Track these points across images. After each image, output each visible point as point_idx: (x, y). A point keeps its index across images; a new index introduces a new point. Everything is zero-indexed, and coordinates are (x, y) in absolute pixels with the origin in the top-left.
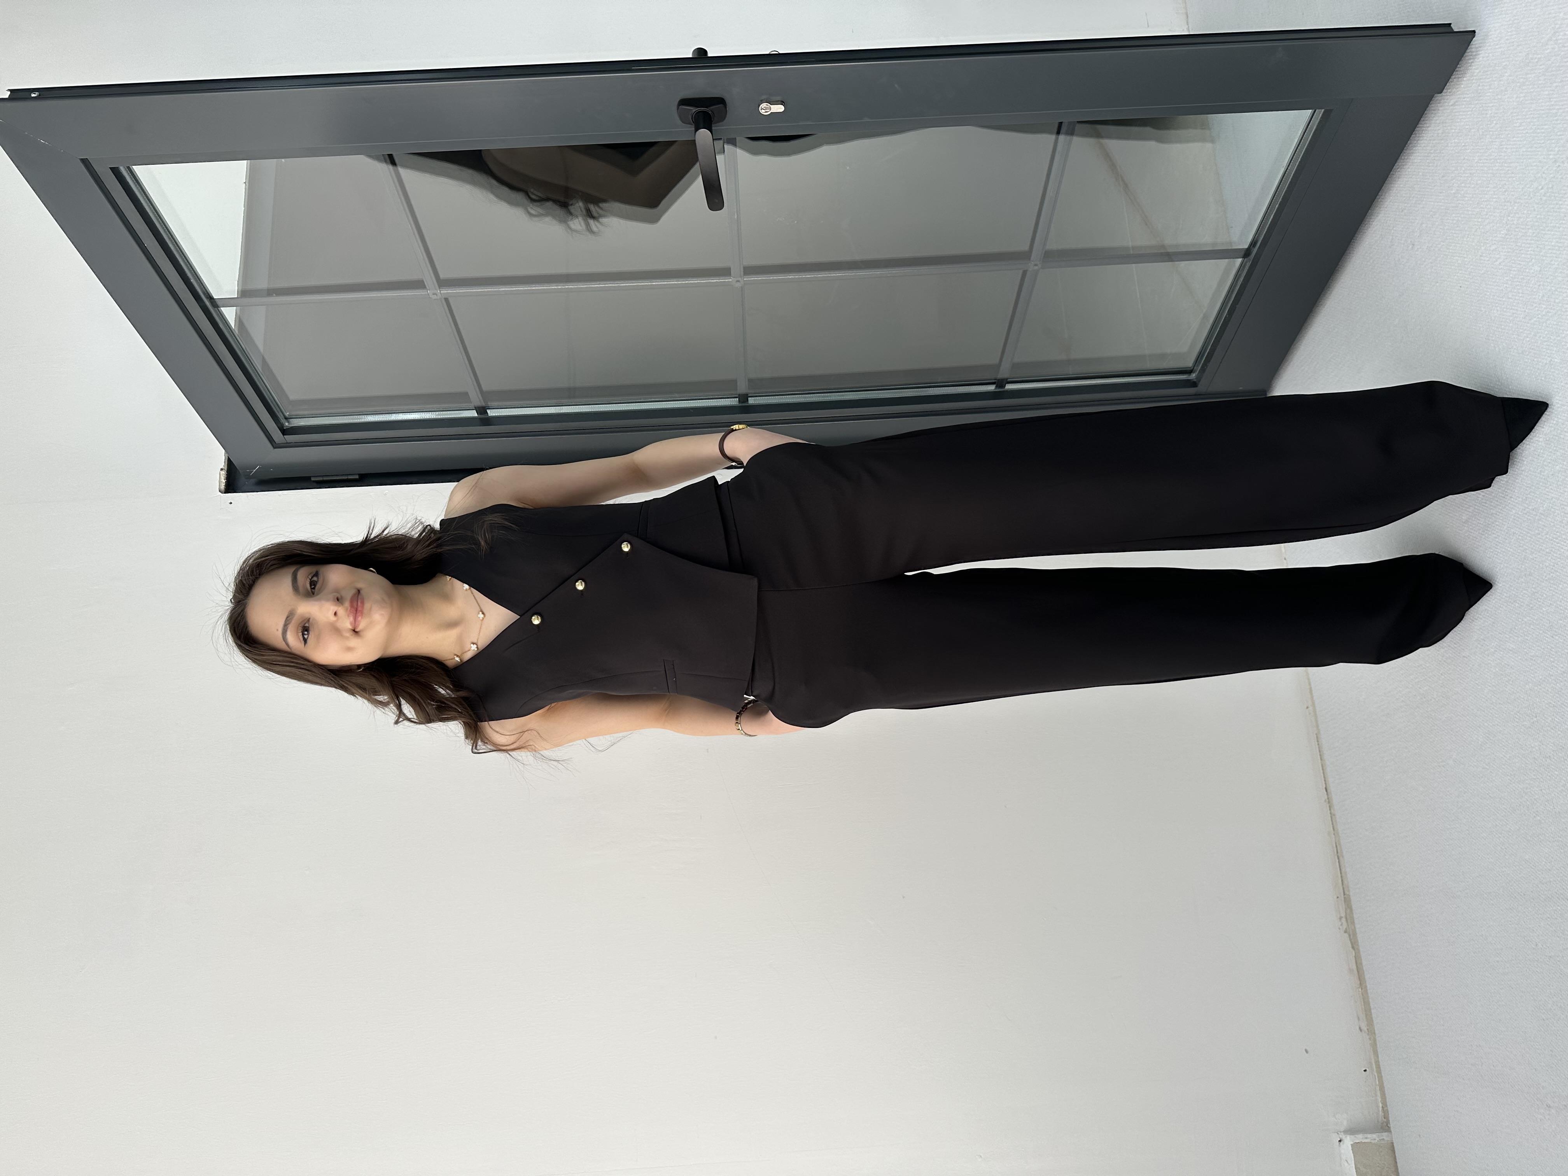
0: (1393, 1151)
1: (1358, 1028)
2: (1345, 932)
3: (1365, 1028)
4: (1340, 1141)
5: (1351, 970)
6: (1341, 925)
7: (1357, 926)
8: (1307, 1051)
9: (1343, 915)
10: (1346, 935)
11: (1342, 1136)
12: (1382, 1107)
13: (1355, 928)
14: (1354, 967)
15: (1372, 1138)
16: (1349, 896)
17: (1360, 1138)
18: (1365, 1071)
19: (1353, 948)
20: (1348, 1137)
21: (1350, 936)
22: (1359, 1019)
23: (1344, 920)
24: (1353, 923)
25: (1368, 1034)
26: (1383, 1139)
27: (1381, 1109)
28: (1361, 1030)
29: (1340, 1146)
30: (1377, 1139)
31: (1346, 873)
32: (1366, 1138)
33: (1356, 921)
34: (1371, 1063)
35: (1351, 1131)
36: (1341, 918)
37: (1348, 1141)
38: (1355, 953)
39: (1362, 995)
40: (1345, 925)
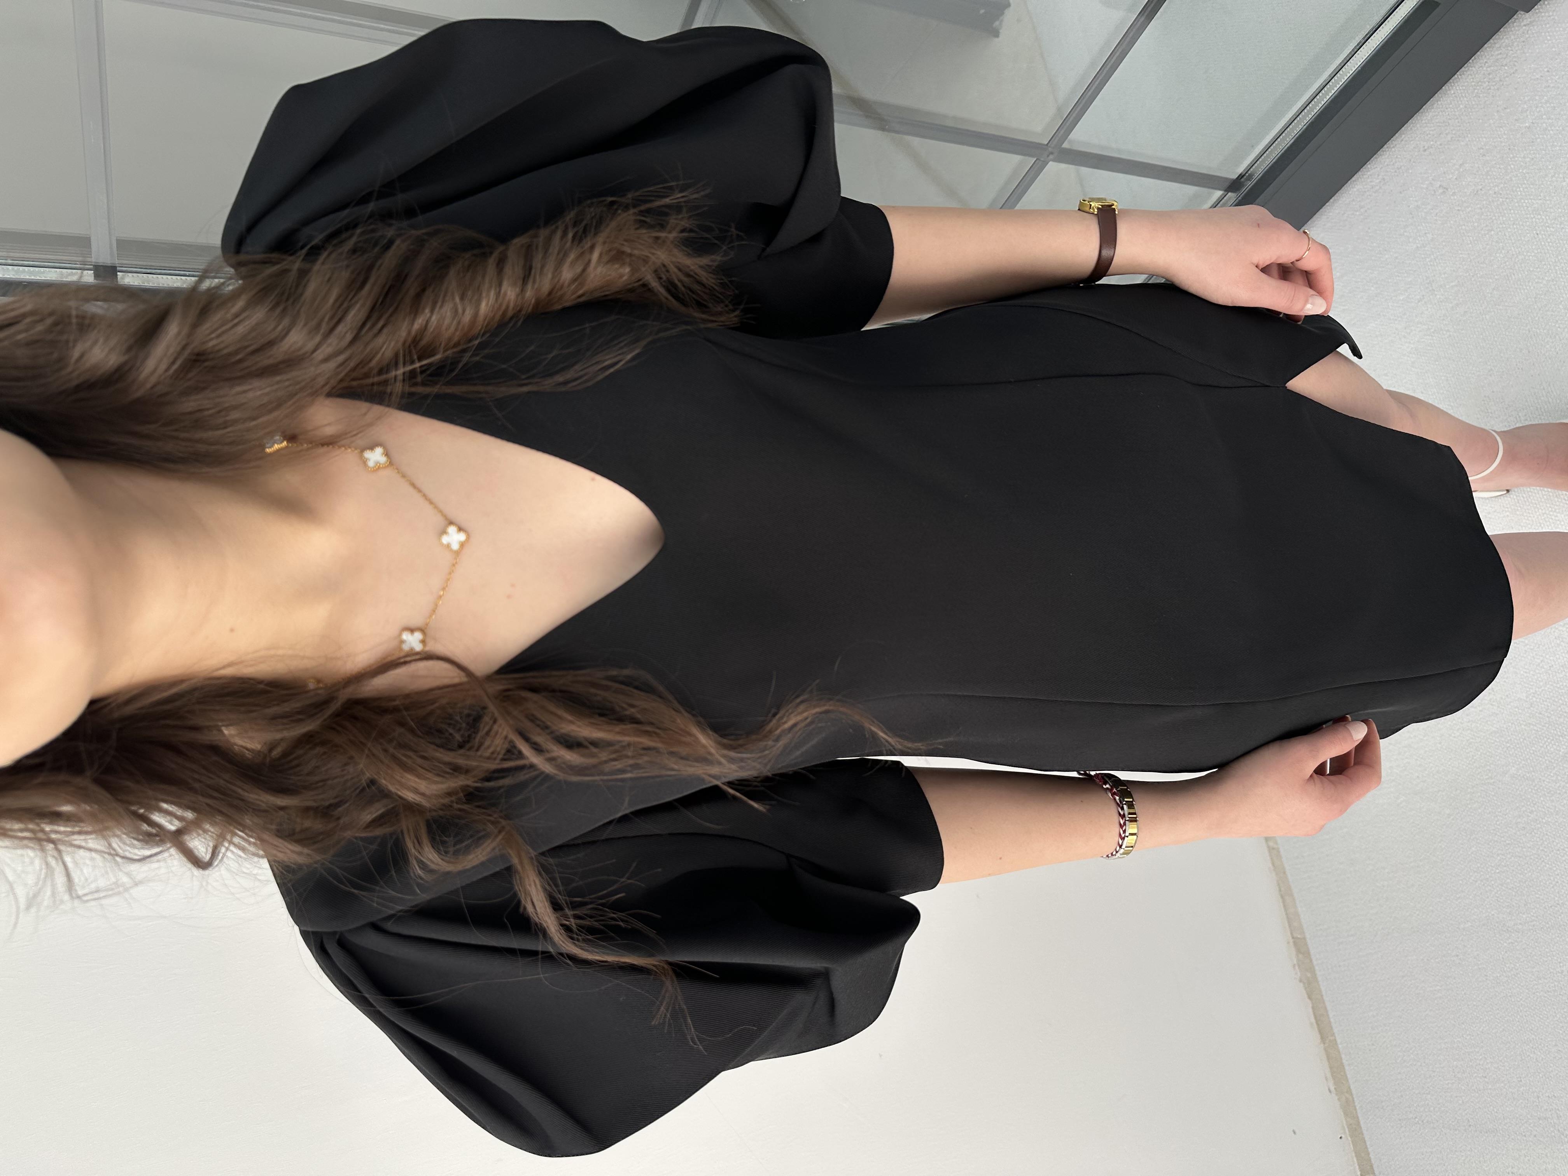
1: (1325, 1090)
3: (1332, 1088)
6: (1296, 974)
7: (1319, 972)
8: (1294, 1132)
9: (1295, 962)
10: (1302, 985)
13: (1315, 975)
14: (1313, 1020)
16: (1304, 938)
18: (1341, 1138)
19: (1310, 998)
21: (1305, 984)
22: (1327, 1079)
23: (1297, 967)
24: (1312, 970)
25: (1337, 1094)
28: (1330, 1091)
31: (1296, 915)
33: (1317, 968)
34: (1344, 1128)
36: (1294, 966)
38: (1312, 1003)
39: (1325, 1050)
40: (1299, 974)
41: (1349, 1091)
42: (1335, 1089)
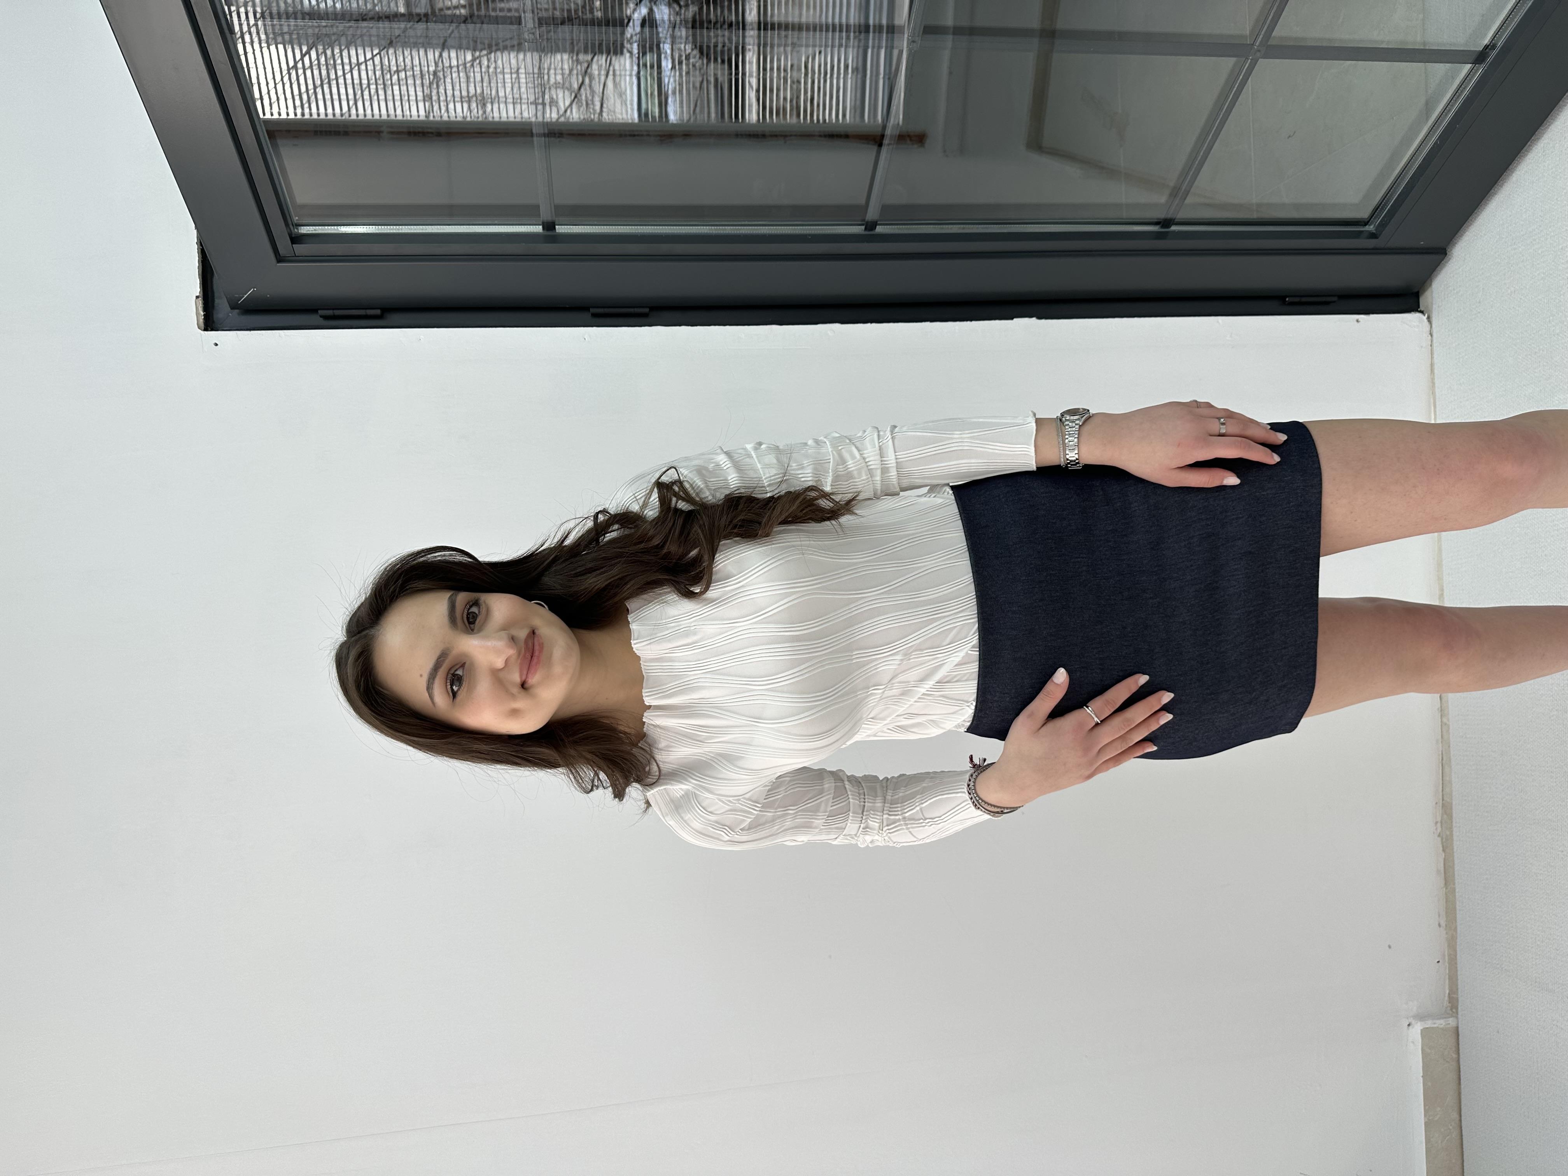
0: (1458, 1035)
1: (1437, 923)
2: (1439, 836)
3: (1443, 924)
4: (1409, 1025)
5: (1438, 871)
6: (1436, 829)
7: (1456, 833)
8: (1390, 947)
9: (1439, 819)
10: (1439, 839)
11: (1411, 1020)
12: (1449, 994)
13: (1452, 835)
14: (1442, 869)
15: (1440, 1023)
16: (1452, 804)
17: (1429, 1024)
18: (1438, 962)
19: (1444, 851)
20: (1419, 1024)
21: (1442, 839)
22: (1440, 914)
23: (1439, 825)
24: (1451, 829)
25: (1446, 929)
26: (1449, 1024)
27: (1447, 995)
28: (1440, 925)
29: (1408, 1029)
30: (1444, 1024)
31: (1450, 782)
32: (1435, 1024)
33: (1455, 829)
34: (1444, 955)
35: (1421, 1017)
36: (1437, 823)
37: (1418, 1027)
38: (1445, 856)
39: (1446, 894)
40: (1439, 830)
41: (1456, 929)
42: (1446, 925)
